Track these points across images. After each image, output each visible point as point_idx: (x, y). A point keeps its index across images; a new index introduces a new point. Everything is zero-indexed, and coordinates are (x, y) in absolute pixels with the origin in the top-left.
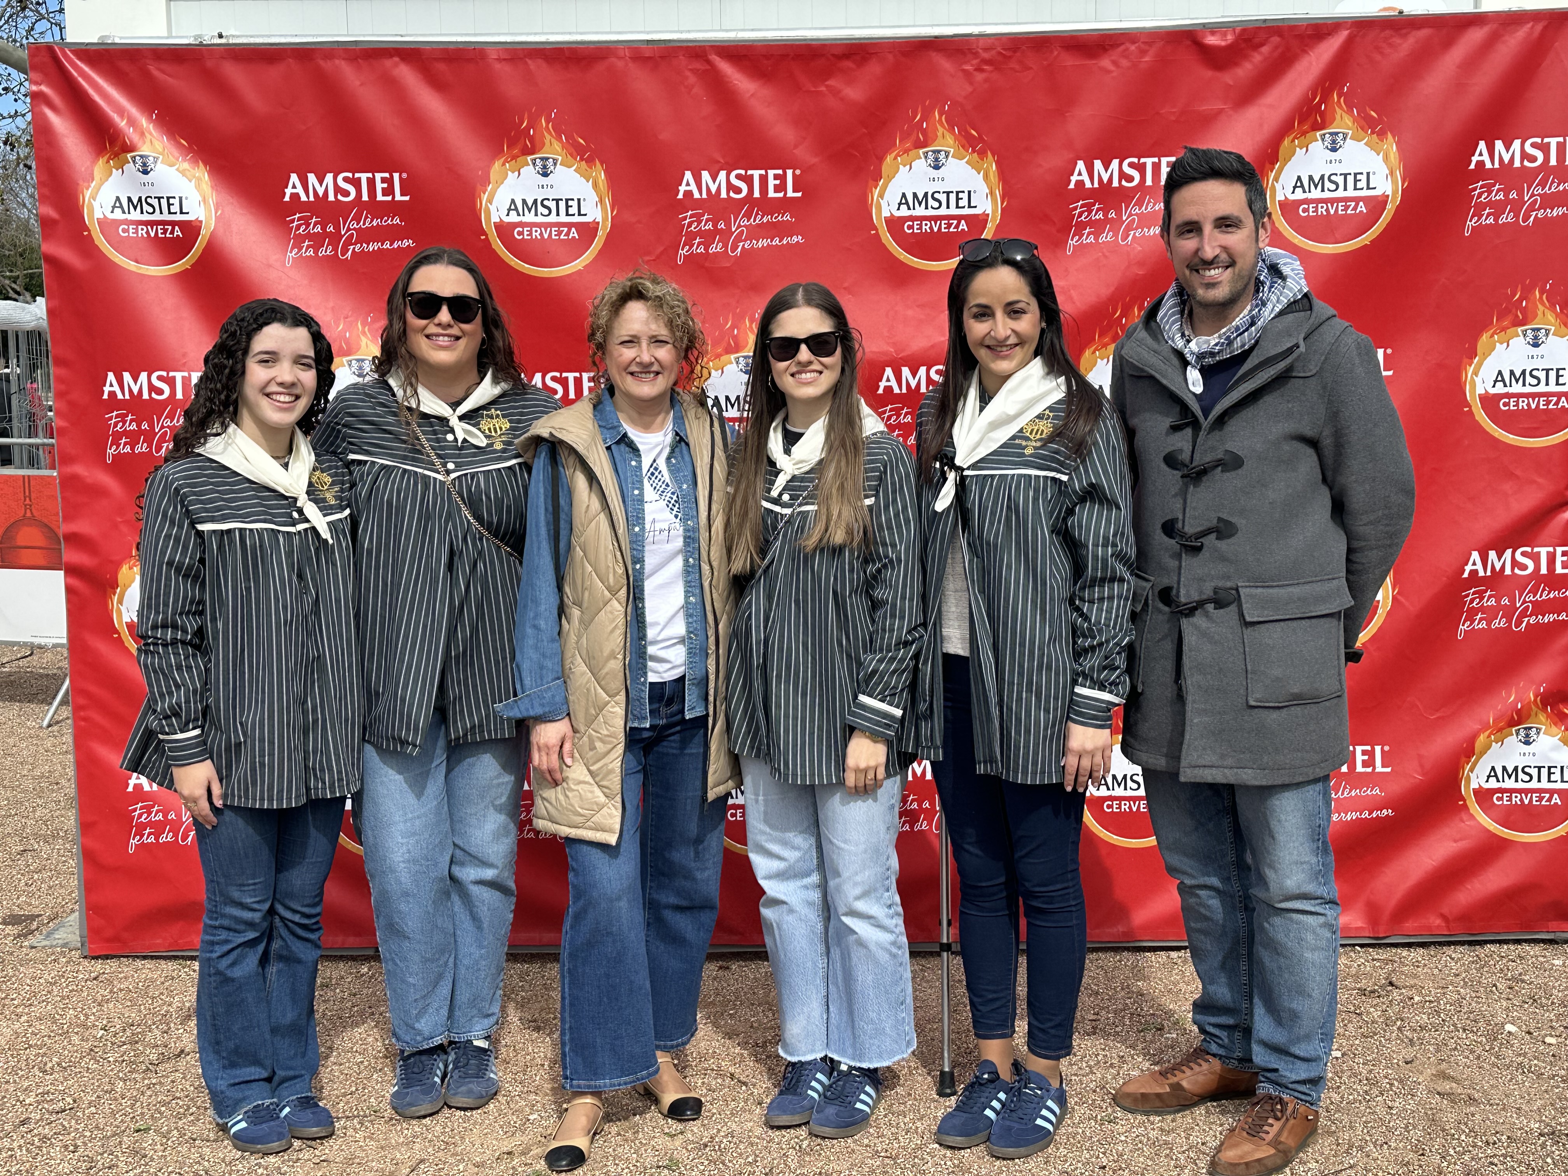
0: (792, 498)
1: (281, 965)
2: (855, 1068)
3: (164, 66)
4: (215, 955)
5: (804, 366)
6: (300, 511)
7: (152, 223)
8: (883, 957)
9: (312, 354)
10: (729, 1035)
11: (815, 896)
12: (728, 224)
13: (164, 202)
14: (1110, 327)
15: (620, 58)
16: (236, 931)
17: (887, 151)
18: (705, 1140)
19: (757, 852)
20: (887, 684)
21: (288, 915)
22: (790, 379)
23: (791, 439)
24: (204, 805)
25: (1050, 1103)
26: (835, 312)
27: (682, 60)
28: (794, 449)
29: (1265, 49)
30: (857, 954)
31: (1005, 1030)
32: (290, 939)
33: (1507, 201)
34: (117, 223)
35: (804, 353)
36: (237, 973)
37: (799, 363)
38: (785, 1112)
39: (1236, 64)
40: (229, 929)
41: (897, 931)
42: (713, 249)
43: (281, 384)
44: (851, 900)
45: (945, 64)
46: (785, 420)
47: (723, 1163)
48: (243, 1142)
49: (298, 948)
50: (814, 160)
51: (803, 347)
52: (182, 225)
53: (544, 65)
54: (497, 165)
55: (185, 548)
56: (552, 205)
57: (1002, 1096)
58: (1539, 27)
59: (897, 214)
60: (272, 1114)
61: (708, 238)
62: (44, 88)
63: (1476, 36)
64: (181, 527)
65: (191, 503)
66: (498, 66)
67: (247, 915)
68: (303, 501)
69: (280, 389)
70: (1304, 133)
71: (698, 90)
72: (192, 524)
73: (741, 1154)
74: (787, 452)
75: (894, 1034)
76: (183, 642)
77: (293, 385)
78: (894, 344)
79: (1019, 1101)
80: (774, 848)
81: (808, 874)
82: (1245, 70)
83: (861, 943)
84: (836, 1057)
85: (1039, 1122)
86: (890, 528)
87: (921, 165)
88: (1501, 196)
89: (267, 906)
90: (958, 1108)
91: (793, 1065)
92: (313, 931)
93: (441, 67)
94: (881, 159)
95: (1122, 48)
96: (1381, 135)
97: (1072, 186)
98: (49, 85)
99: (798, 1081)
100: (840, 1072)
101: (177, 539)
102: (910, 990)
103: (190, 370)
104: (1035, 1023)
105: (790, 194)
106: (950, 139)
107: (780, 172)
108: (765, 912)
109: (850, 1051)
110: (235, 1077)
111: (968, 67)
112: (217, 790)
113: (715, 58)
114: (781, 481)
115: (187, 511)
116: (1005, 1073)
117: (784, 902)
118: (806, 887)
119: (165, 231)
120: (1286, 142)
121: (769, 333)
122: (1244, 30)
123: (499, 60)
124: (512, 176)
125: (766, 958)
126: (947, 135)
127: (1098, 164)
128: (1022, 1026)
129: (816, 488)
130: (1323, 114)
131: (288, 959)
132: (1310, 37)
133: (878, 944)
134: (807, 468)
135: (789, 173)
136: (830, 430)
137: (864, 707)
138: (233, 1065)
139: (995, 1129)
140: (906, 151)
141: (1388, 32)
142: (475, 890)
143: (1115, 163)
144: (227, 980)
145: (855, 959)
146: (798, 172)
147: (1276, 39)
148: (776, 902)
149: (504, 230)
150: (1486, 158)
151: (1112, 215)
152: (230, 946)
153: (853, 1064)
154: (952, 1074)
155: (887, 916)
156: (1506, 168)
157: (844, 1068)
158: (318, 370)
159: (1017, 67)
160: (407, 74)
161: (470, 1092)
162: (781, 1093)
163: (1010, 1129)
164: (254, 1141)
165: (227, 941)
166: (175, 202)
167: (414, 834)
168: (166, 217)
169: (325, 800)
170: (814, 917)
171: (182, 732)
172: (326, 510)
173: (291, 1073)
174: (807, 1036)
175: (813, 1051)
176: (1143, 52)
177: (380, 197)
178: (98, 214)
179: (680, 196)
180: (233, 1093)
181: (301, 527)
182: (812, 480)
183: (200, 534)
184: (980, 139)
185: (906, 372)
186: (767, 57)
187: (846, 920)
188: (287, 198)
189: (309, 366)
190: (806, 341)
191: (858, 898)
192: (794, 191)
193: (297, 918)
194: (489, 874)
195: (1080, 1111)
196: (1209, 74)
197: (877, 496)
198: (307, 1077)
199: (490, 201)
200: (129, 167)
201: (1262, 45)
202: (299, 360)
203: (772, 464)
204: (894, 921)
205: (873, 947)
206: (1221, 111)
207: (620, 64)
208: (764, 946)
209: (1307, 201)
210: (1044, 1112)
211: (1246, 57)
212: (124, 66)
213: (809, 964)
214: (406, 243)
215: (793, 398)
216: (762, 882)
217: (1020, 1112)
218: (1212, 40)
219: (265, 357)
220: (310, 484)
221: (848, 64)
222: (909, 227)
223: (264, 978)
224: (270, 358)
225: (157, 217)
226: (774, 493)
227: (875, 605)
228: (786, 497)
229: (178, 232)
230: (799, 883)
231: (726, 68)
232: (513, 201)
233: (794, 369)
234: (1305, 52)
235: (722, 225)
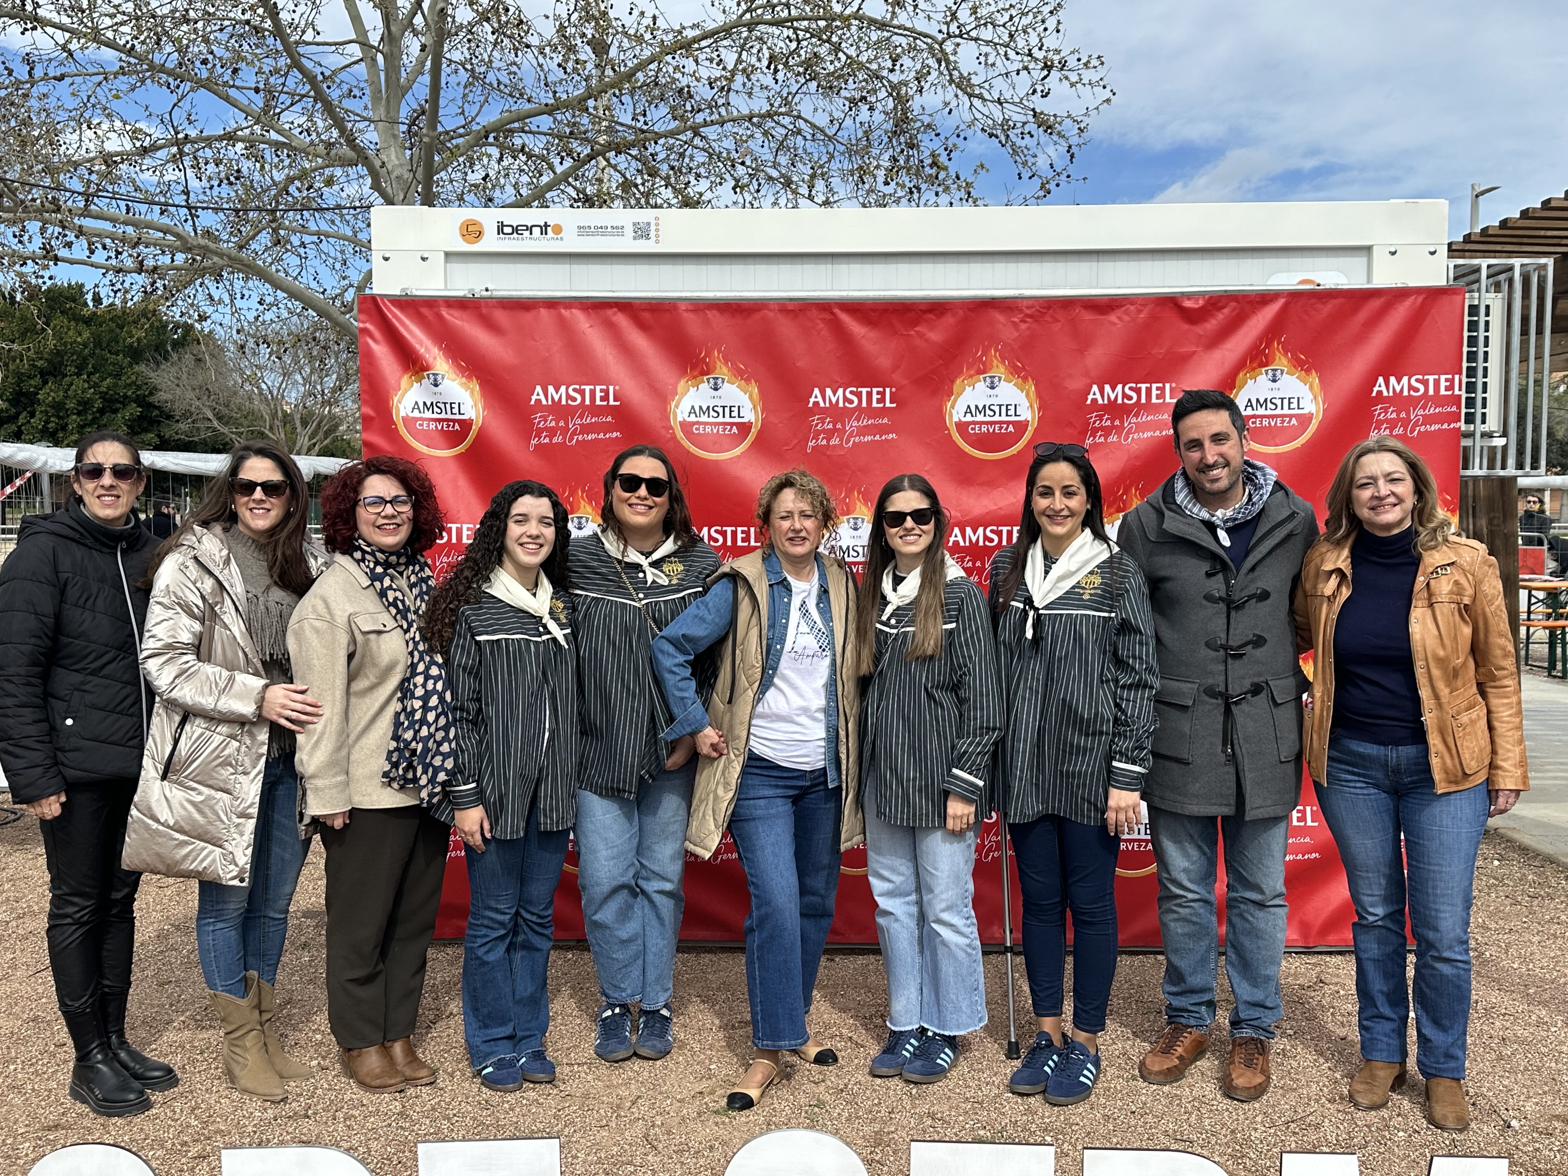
0: (898, 622)
1: (524, 953)
2: (939, 1035)
3: (452, 312)
4: (476, 945)
5: (909, 531)
6: (545, 626)
7: (440, 420)
8: (961, 955)
9: (552, 516)
10: (843, 1010)
11: (914, 910)
12: (844, 425)
13: (448, 406)
14: (1114, 501)
15: (771, 310)
16: (492, 928)
17: (956, 377)
18: (841, 1087)
19: (874, 876)
20: (974, 762)
21: (528, 916)
22: (899, 540)
23: (898, 581)
24: (478, 837)
25: (1089, 1066)
26: (930, 494)
27: (814, 313)
28: (899, 588)
29: (1226, 311)
30: (941, 951)
31: (1056, 1010)
32: (530, 934)
33: (1399, 419)
34: (416, 419)
35: (909, 522)
36: (491, 958)
37: (906, 529)
38: (883, 1066)
39: (1206, 321)
40: (487, 927)
41: (972, 936)
42: (832, 443)
43: (530, 536)
44: (938, 911)
45: (999, 317)
46: (895, 567)
47: (856, 1103)
48: (490, 1082)
49: (536, 941)
50: (905, 382)
51: (909, 518)
52: (460, 422)
53: (718, 314)
54: (682, 382)
55: (469, 653)
56: (720, 410)
57: (1055, 1057)
58: (1420, 299)
59: (964, 419)
60: (512, 1063)
61: (829, 434)
62: (368, 325)
63: (1375, 304)
64: (465, 639)
65: (473, 621)
66: (685, 315)
67: (500, 917)
68: (546, 619)
69: (529, 540)
70: (1253, 369)
71: (825, 333)
72: (473, 636)
73: (868, 1098)
74: (895, 590)
75: (969, 1012)
76: (467, 720)
77: (538, 537)
78: (961, 511)
79: (1067, 1063)
80: (886, 873)
81: (909, 895)
82: (1212, 324)
83: (944, 943)
84: (926, 1026)
85: (1082, 1079)
86: (967, 645)
87: (981, 386)
88: (1394, 415)
89: (513, 911)
90: (1024, 1066)
91: (895, 1032)
92: (545, 927)
93: (647, 315)
94: (953, 382)
95: (1124, 309)
96: (1308, 371)
97: (1089, 402)
98: (371, 323)
99: (896, 1043)
100: (928, 1037)
101: (463, 647)
102: (982, 980)
103: (462, 523)
104: (1079, 1005)
105: (888, 404)
106: (1002, 369)
107: (881, 389)
108: (880, 920)
109: (936, 1022)
110: (487, 1035)
111: (1016, 320)
112: (487, 826)
113: (836, 311)
114: (889, 610)
115: (470, 627)
116: (1057, 1041)
117: (892, 914)
118: (908, 903)
119: (448, 426)
120: (1241, 375)
121: (885, 508)
122: (1211, 297)
123: (687, 311)
124: (692, 390)
125: (881, 954)
126: (1000, 365)
127: (1107, 388)
128: (1068, 1007)
129: (914, 615)
130: (1266, 356)
131: (528, 947)
132: (1258, 302)
133: (957, 945)
134: (908, 601)
135: (888, 390)
136: (924, 576)
137: (957, 777)
138: (486, 1026)
139: (1050, 1083)
140: (971, 376)
141: (1313, 301)
142: (657, 898)
143: (1120, 387)
144: (485, 963)
145: (940, 956)
146: (894, 390)
147: (1233, 304)
148: (886, 913)
149: (686, 426)
150: (1383, 388)
151: (1117, 423)
152: (487, 939)
153: (938, 1031)
154: (1017, 1043)
155: (965, 925)
156: (1398, 395)
157: (930, 1034)
158: (556, 528)
159: (1050, 320)
160: (621, 320)
161: (654, 1046)
162: (884, 1052)
163: (1061, 1083)
164: (497, 1082)
165: (485, 936)
166: (456, 406)
167: (613, 858)
168: (449, 416)
169: (552, 832)
170: (912, 924)
171: (465, 784)
172: (562, 626)
173: (528, 1033)
174: (906, 1012)
175: (910, 1024)
176: (1140, 311)
177: (598, 402)
178: (403, 413)
179: (811, 405)
180: (484, 1048)
181: (545, 637)
182: (911, 610)
183: (478, 643)
184: (1024, 368)
185: (969, 530)
186: (874, 311)
187: (934, 925)
188: (532, 402)
189: (549, 525)
190: (910, 514)
191: (943, 911)
192: (891, 402)
193: (534, 918)
194: (668, 886)
195: (1111, 1071)
196: (1186, 326)
197: (957, 622)
198: (539, 1036)
199: (677, 406)
200: (425, 381)
201: (1223, 307)
202: (542, 520)
203: (884, 597)
204: (970, 929)
205: (953, 948)
206: (1194, 353)
207: (771, 314)
208: (878, 944)
209: (1254, 416)
210: (1086, 1072)
211: (1212, 316)
212: (425, 311)
213: (909, 960)
214: (615, 435)
215: (901, 553)
216: (876, 898)
217: (1068, 1072)
218: (1188, 304)
219: (520, 518)
220: (551, 608)
221: (930, 316)
222: (973, 429)
223: (511, 962)
224: (524, 519)
225: (443, 416)
226: (884, 618)
227: (961, 701)
228: (893, 621)
229: (457, 427)
230: (903, 900)
231: (844, 317)
232: (693, 407)
233: (902, 533)
234: (1254, 313)
235: (839, 426)
